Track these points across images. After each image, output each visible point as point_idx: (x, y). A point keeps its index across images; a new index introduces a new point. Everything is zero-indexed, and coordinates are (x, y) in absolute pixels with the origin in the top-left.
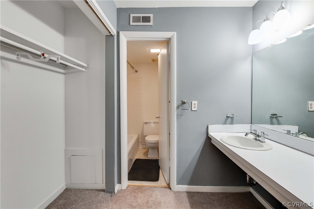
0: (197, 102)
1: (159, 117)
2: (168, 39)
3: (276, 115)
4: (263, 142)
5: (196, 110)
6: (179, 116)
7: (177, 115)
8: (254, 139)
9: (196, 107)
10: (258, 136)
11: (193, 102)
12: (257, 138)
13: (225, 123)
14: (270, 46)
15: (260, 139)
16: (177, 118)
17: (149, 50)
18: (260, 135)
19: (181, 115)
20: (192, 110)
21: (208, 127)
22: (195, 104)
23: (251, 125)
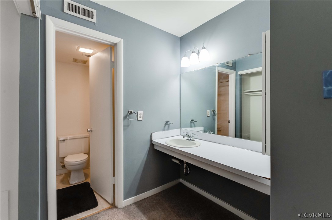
0: (142, 112)
1: (91, 131)
2: (113, 44)
3: (193, 120)
4: (193, 141)
5: (142, 120)
6: (126, 127)
7: (124, 126)
8: (187, 139)
9: (142, 117)
10: (190, 137)
11: (139, 112)
12: (189, 138)
13: (164, 130)
14: (194, 71)
15: (191, 139)
16: (124, 129)
17: (78, 48)
18: (191, 136)
19: (128, 126)
20: (138, 120)
21: (151, 135)
22: (141, 114)
23: (180, 130)
